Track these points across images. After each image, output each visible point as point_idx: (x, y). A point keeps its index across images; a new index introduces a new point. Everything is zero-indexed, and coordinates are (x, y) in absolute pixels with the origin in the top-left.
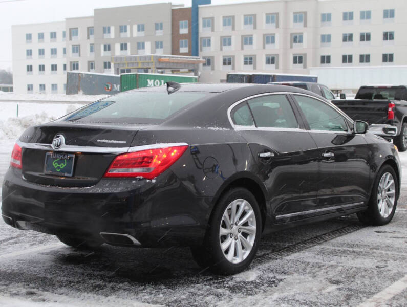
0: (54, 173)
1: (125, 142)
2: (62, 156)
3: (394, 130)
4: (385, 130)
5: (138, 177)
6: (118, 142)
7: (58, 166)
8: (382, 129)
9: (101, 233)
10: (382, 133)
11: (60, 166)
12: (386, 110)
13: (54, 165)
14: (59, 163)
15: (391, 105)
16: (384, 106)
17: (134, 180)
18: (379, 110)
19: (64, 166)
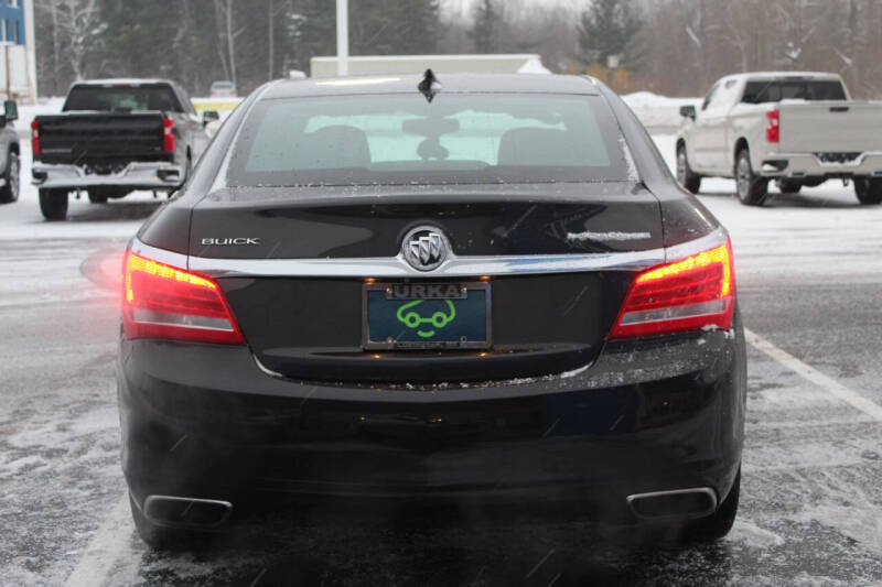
0: (409, 344)
1: (648, 235)
2: (436, 290)
3: (176, 173)
4: (161, 174)
5: (707, 328)
6: (628, 236)
7: (419, 320)
8: (154, 172)
9: (631, 497)
10: (156, 181)
11: (433, 320)
12: (161, 131)
13: (406, 321)
14: (424, 311)
15: (169, 123)
16: (154, 125)
17: (699, 337)
18: (144, 132)
19: (446, 320)
